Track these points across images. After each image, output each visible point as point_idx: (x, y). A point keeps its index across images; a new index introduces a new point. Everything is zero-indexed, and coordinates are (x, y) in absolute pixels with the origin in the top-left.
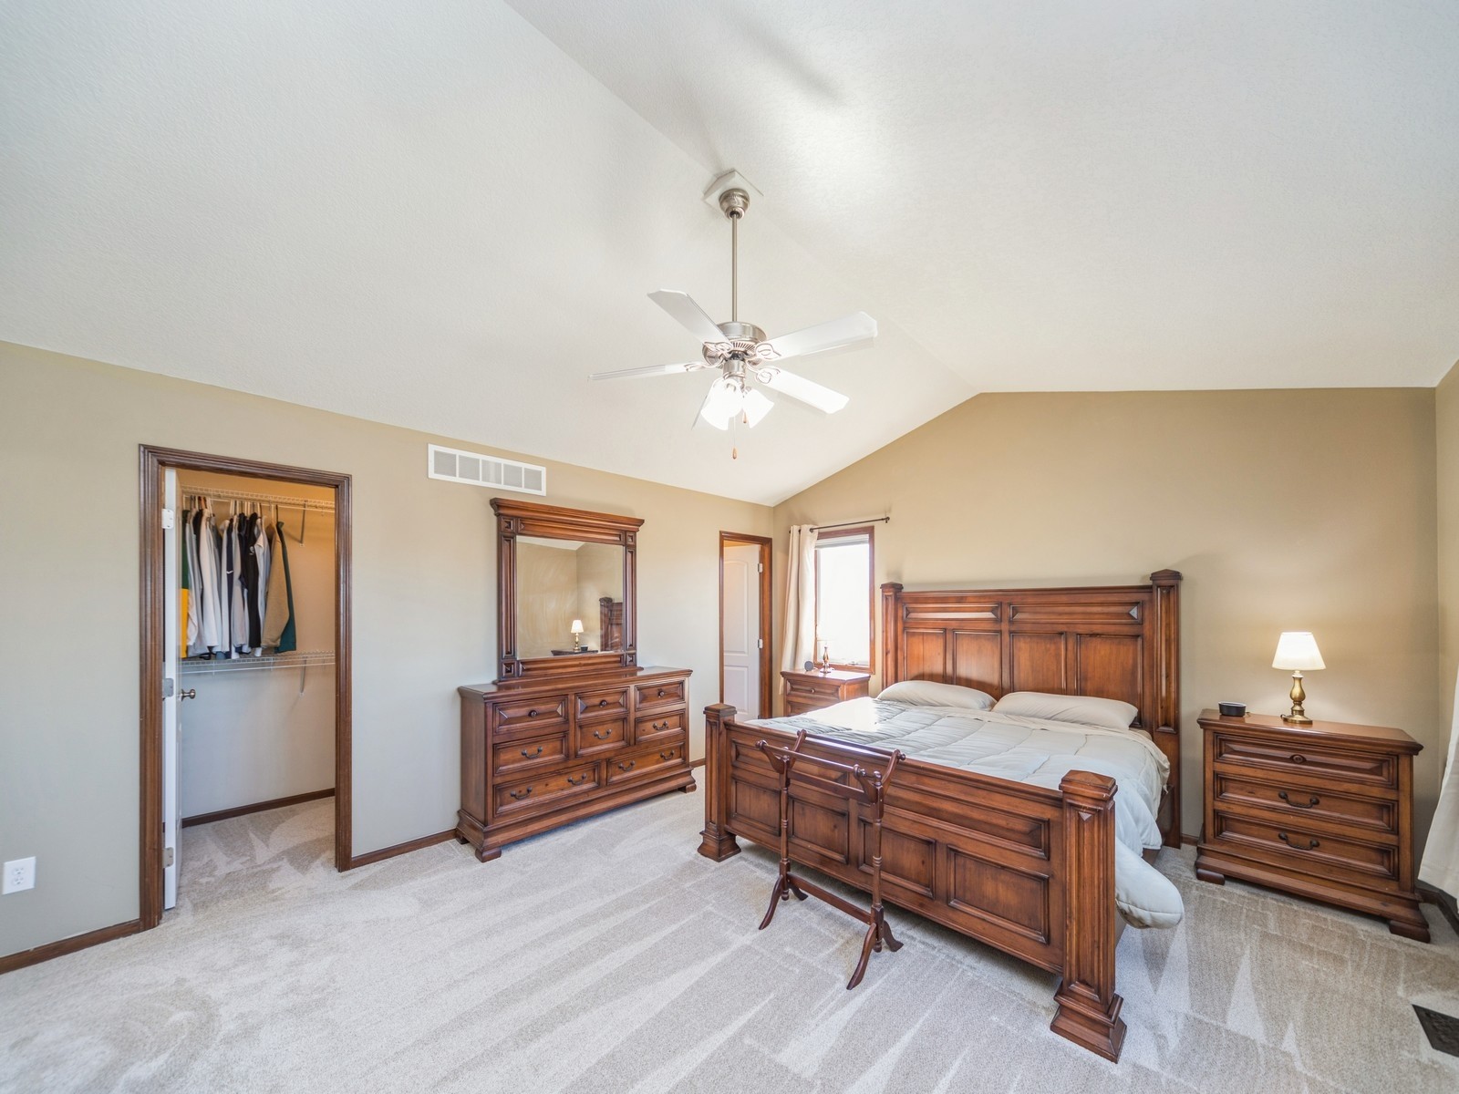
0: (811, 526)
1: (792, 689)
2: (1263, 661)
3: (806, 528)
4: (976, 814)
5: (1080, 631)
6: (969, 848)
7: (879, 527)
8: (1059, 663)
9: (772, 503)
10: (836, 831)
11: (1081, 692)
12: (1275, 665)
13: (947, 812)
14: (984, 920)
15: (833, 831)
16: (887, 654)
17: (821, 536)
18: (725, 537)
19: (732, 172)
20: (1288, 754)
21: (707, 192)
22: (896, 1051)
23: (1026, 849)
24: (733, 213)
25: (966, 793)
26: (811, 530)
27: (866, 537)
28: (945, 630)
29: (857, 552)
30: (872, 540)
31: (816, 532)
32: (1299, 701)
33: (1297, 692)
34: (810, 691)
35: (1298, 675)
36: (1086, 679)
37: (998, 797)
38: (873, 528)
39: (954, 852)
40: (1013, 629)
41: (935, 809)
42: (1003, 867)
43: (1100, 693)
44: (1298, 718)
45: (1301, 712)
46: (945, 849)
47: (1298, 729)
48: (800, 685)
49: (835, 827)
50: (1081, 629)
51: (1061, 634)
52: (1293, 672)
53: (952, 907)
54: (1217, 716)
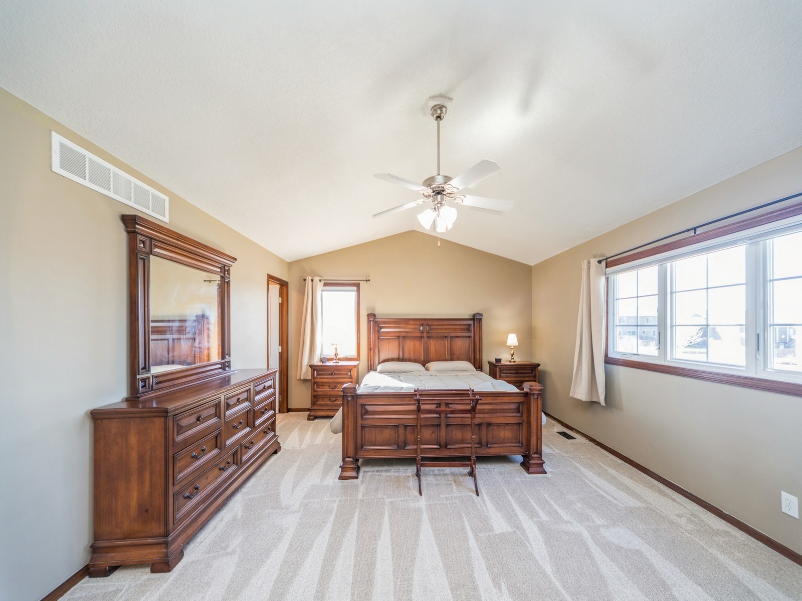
0: (320, 278)
1: (318, 374)
2: (503, 344)
3: (317, 279)
4: (498, 407)
5: (452, 335)
6: (494, 421)
7: (362, 284)
8: (445, 348)
9: (289, 261)
10: (433, 434)
11: (452, 360)
12: (507, 344)
13: (487, 409)
14: (502, 447)
15: (431, 435)
16: (370, 350)
17: (326, 285)
18: (271, 278)
19: (451, 99)
20: (515, 372)
21: (432, 98)
22: (514, 505)
23: (515, 414)
24: (439, 117)
25: (494, 400)
26: (320, 280)
27: (355, 288)
28: (399, 337)
29: (348, 296)
30: (358, 290)
31: (323, 282)
32: (512, 355)
33: (512, 352)
34: (332, 374)
35: (512, 347)
36: (454, 354)
37: (505, 398)
38: (359, 284)
39: (489, 425)
40: (428, 336)
41: (482, 410)
42: (507, 424)
43: (458, 359)
44: (512, 360)
45: (513, 359)
46: (486, 425)
47: (512, 364)
48: (324, 371)
49: (433, 432)
50: (453, 335)
51: (446, 337)
52: (511, 346)
53: (490, 447)
54: (495, 362)
